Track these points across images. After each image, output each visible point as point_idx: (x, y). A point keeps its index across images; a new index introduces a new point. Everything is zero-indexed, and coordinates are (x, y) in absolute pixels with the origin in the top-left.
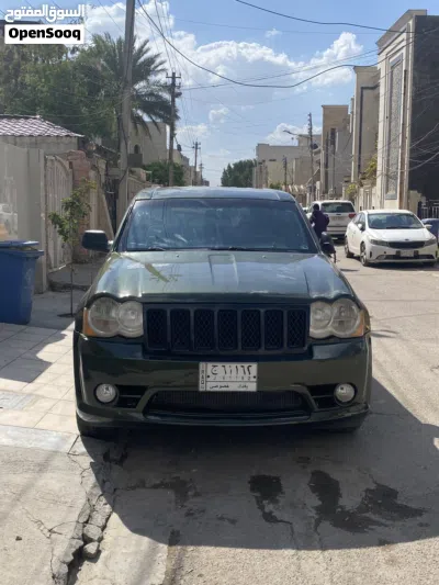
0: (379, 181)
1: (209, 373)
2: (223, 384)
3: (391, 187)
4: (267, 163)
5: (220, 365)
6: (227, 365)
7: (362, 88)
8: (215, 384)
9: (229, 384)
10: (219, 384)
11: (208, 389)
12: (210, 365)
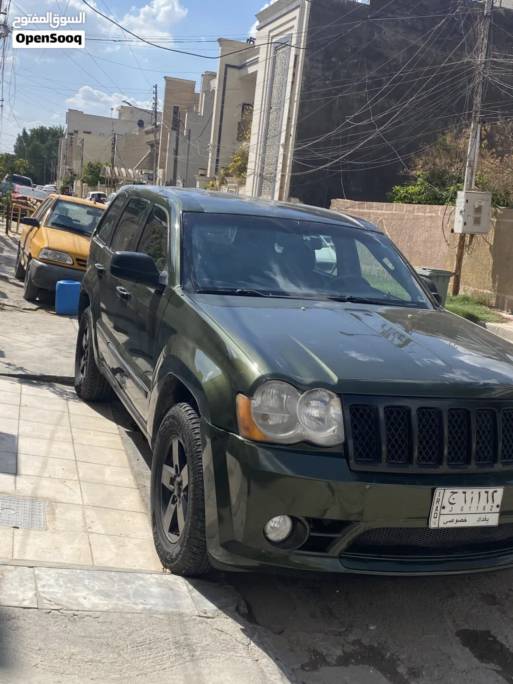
0: (250, 180)
1: (446, 503)
2: (460, 518)
3: (266, 190)
4: (81, 135)
5: (460, 491)
6: (469, 491)
7: (227, 66)
8: (450, 518)
9: (467, 517)
10: (455, 518)
11: (442, 525)
12: (448, 491)
